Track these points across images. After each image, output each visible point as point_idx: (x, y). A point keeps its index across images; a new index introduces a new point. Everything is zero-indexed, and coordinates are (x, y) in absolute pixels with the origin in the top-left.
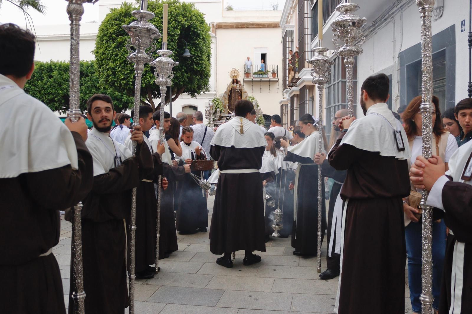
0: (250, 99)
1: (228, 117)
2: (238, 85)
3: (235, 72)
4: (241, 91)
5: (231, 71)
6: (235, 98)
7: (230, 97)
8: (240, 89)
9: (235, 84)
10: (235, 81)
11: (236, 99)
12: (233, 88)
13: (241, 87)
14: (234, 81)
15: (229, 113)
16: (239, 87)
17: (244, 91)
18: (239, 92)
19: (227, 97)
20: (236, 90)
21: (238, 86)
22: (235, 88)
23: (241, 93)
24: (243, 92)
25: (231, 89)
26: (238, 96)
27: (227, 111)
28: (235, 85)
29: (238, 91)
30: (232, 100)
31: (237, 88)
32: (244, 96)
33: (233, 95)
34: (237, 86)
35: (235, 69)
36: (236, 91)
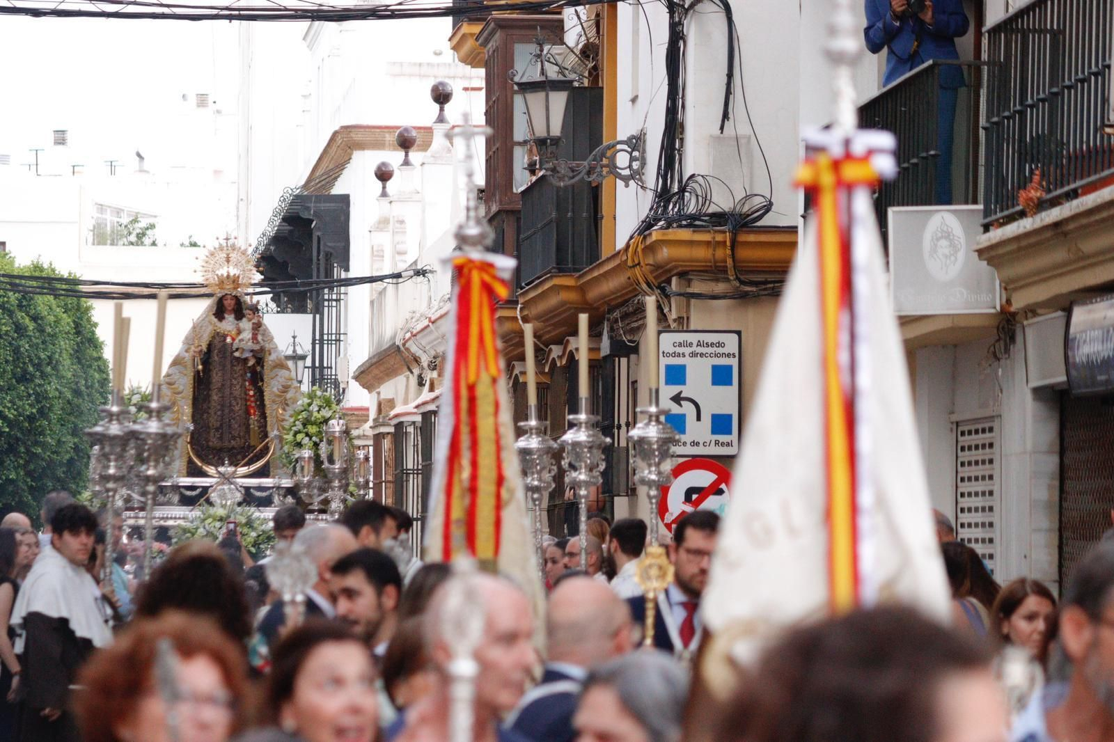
0: (310, 405)
1: (189, 493)
2: (246, 325)
3: (233, 256)
4: (260, 357)
5: (212, 254)
6: (227, 391)
7: (201, 382)
8: (257, 347)
9: (230, 318)
10: (229, 303)
11: (235, 398)
12: (216, 342)
13: (260, 338)
14: (226, 303)
15: (194, 471)
16: (254, 338)
17: (273, 357)
18: (251, 363)
19: (185, 384)
20: (237, 354)
21: (247, 335)
22: (229, 340)
23: (259, 369)
24: (270, 359)
25: (210, 346)
26: (243, 386)
27: (185, 460)
28: (229, 324)
29: (246, 360)
30: (213, 404)
31: (242, 345)
32: (273, 382)
33: (216, 378)
34: (239, 332)
35: (230, 242)
36: (237, 359)
